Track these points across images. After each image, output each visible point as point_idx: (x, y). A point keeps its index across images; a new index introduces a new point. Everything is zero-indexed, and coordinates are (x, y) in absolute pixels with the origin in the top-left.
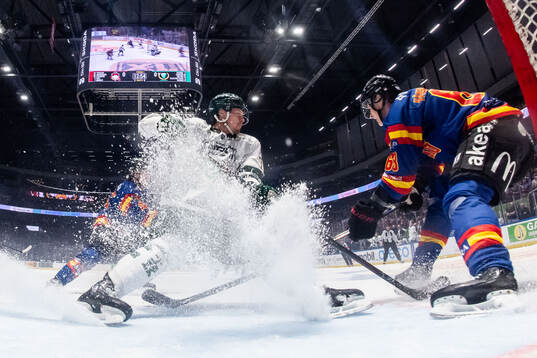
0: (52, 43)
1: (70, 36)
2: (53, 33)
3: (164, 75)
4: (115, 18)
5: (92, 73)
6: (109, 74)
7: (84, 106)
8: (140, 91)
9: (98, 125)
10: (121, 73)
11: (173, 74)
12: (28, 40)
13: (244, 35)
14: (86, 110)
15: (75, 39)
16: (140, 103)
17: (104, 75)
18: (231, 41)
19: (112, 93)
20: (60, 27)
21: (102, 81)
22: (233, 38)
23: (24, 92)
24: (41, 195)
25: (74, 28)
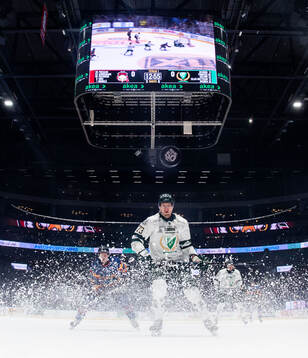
0: (43, 35)
1: (65, 27)
2: (44, 22)
3: (183, 75)
4: (123, 5)
5: (94, 72)
6: (114, 73)
7: (83, 113)
8: (153, 95)
9: (100, 137)
10: (129, 72)
11: (195, 74)
12: (13, 32)
13: (283, 25)
14: (86, 118)
15: (72, 30)
16: (153, 109)
17: (108, 75)
18: (267, 32)
19: (117, 98)
20: (53, 16)
21: (106, 82)
22: (270, 29)
23: (9, 97)
24: (30, 225)
25: (71, 17)
